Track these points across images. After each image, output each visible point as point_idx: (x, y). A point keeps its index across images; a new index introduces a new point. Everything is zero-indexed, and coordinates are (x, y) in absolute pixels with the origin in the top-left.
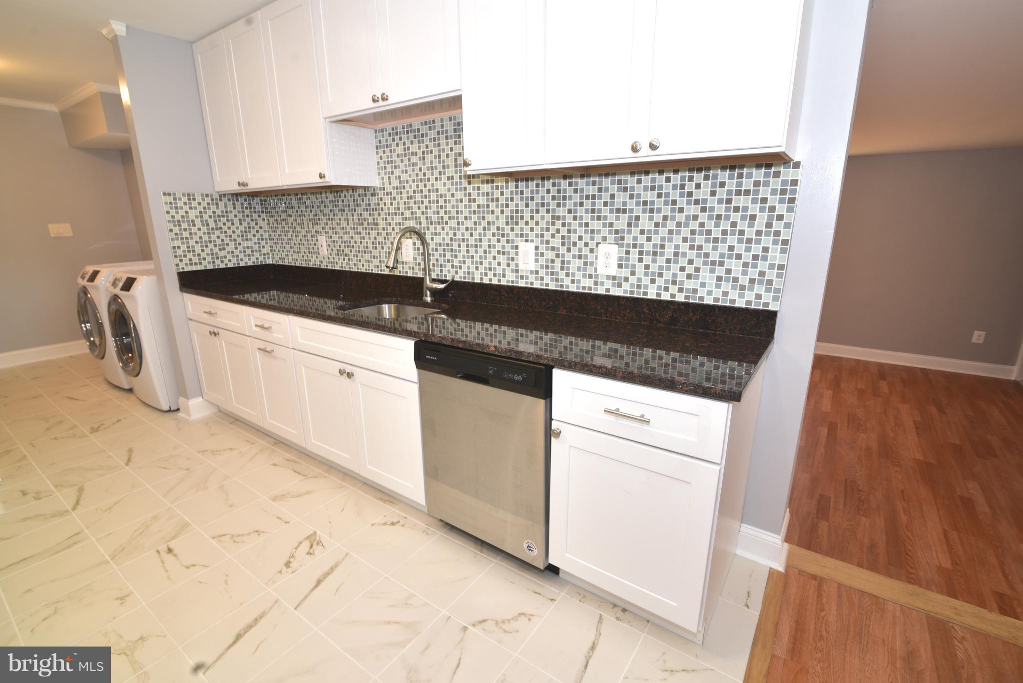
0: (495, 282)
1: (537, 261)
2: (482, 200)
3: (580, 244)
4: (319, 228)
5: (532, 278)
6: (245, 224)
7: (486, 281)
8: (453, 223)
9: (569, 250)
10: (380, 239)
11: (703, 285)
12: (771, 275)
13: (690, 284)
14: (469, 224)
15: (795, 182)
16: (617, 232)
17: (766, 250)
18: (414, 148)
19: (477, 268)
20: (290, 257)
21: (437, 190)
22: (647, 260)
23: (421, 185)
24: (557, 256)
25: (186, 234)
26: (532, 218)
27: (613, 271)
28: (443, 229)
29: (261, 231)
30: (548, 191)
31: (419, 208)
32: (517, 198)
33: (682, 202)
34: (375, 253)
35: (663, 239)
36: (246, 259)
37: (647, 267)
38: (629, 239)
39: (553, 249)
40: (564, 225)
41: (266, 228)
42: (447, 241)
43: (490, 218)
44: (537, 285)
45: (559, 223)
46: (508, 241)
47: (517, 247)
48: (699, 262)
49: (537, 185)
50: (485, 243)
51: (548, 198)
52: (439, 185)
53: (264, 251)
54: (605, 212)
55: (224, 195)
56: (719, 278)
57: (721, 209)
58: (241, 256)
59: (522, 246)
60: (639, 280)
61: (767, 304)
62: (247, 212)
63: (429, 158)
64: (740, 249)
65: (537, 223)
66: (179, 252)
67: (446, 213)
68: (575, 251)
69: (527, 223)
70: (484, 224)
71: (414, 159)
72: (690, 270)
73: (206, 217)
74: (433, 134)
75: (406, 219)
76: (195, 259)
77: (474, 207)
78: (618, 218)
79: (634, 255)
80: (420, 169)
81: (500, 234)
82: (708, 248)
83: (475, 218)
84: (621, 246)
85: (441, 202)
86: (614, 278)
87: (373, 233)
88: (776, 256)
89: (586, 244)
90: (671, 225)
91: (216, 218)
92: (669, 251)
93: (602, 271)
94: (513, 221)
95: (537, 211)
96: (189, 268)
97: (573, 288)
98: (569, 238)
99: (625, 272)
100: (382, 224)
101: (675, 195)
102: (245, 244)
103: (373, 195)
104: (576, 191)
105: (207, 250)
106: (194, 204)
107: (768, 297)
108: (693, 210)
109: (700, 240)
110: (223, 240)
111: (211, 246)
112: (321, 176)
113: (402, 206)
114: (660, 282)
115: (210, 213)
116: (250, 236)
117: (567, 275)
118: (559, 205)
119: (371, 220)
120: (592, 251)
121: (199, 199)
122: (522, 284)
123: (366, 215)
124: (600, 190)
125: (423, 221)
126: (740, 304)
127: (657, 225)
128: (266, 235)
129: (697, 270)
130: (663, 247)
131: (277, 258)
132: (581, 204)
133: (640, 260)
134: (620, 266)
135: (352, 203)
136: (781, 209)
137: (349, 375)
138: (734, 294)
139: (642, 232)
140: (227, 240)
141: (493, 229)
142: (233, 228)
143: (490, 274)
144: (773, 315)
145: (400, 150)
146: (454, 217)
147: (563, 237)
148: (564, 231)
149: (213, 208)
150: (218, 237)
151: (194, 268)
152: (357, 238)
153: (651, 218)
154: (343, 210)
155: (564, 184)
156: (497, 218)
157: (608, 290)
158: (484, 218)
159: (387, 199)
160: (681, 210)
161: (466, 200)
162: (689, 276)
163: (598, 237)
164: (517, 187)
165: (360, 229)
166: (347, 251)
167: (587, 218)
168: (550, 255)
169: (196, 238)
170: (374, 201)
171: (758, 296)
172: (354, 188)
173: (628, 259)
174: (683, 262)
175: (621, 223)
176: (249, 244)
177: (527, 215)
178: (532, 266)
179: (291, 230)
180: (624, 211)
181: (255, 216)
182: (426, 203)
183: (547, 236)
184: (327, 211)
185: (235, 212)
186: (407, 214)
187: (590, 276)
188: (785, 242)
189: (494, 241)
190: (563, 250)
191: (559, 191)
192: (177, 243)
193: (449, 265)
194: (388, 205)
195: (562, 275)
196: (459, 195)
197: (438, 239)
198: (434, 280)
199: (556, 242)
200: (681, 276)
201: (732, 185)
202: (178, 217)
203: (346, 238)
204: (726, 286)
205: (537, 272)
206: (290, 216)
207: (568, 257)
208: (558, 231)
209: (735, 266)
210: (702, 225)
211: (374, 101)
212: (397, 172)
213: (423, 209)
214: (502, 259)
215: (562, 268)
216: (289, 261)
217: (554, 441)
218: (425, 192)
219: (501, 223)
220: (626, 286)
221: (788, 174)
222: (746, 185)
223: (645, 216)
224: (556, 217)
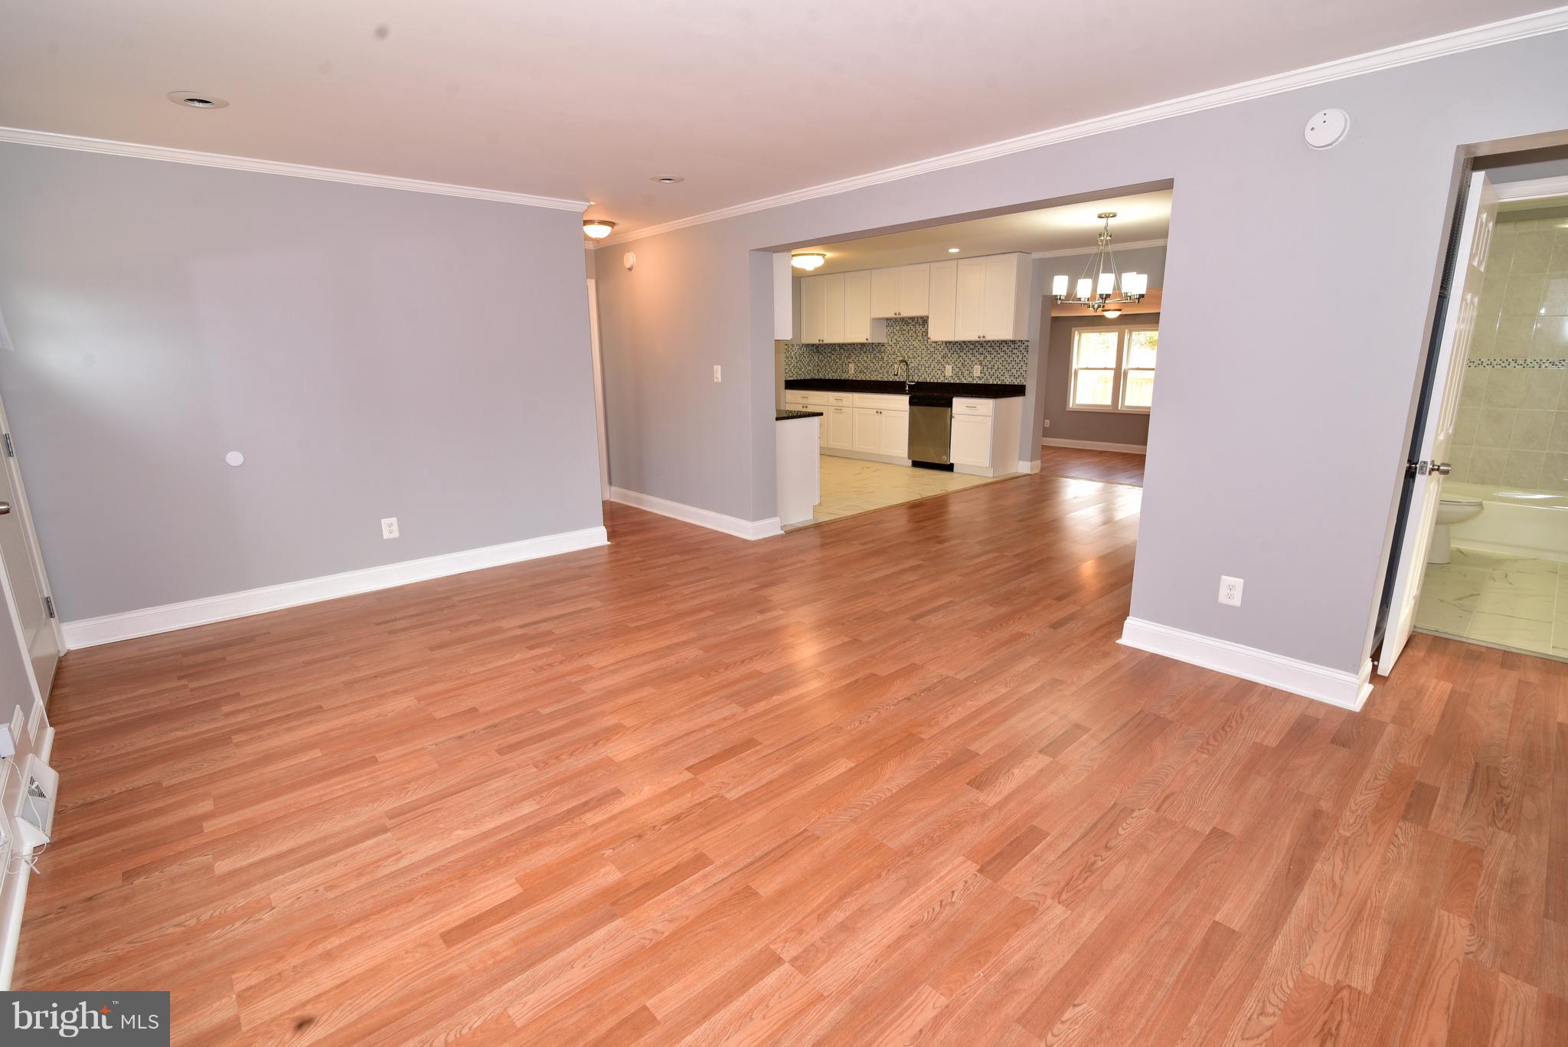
0: (936, 381)
1: (952, 372)
2: (932, 349)
3: (968, 366)
4: (850, 361)
5: (950, 379)
6: (809, 359)
7: (932, 381)
8: (919, 358)
9: (964, 368)
10: (884, 365)
11: (1006, 378)
12: (1024, 373)
13: (1002, 378)
14: (926, 358)
15: (1028, 346)
17: (1022, 366)
18: (905, 328)
19: (928, 376)
20: (830, 374)
22: (990, 370)
23: (906, 342)
24: (960, 371)
25: (789, 363)
27: (979, 375)
29: (815, 362)
30: (957, 347)
32: (947, 350)
33: (999, 351)
34: (881, 371)
37: (989, 373)
38: (984, 364)
39: (958, 368)
40: (963, 359)
41: (817, 360)
42: (916, 365)
43: (935, 356)
44: (952, 381)
45: (961, 358)
46: (941, 366)
47: (945, 368)
48: (1004, 370)
49: (954, 345)
50: (932, 367)
51: (958, 350)
52: (914, 343)
54: (976, 354)
56: (1010, 376)
57: (1010, 354)
58: (807, 374)
59: (947, 367)
60: (988, 378)
61: (1023, 383)
62: (811, 353)
63: (911, 332)
64: (1015, 366)
66: (787, 371)
68: (966, 368)
70: (932, 359)
71: (904, 332)
72: (1002, 374)
73: (797, 355)
74: (913, 323)
75: (898, 356)
76: (791, 374)
77: (929, 352)
78: (981, 356)
79: (985, 369)
80: (906, 336)
81: (939, 362)
82: (1007, 366)
83: (929, 356)
85: (915, 350)
86: (980, 378)
88: (1024, 368)
89: (970, 366)
90: (996, 359)
91: (800, 355)
92: (996, 367)
93: (975, 376)
94: (944, 357)
95: (954, 354)
96: (789, 379)
97: (965, 382)
99: (983, 375)
101: (997, 349)
102: (808, 368)
103: (882, 346)
104: (967, 347)
105: (795, 370)
107: (1023, 381)
108: (1002, 354)
109: (1005, 363)
111: (797, 368)
112: (867, 339)
113: (896, 351)
114: (993, 378)
115: (798, 353)
116: (810, 364)
119: (880, 357)
121: (795, 346)
122: (946, 381)
123: (878, 355)
124: (975, 347)
125: (906, 357)
126: (1016, 383)
128: (816, 365)
129: (1004, 373)
130: (994, 366)
131: (820, 375)
132: (969, 352)
133: (987, 372)
134: (981, 373)
135: (870, 349)
136: (1025, 354)
137: (880, 413)
138: (1014, 380)
141: (936, 361)
142: (805, 360)
143: (934, 378)
144: (1025, 386)
145: (898, 328)
147: (962, 363)
148: (962, 361)
151: (791, 380)
152: (872, 365)
153: (991, 357)
154: (865, 353)
155: (963, 344)
156: (938, 356)
157: (979, 382)
158: (932, 356)
159: (889, 348)
160: (999, 354)
161: (925, 350)
162: (1002, 376)
164: (947, 345)
165: (873, 361)
166: (865, 371)
167: (970, 356)
168: (957, 370)
169: (792, 365)
170: (882, 348)
171: (1021, 380)
172: (872, 344)
173: (983, 370)
174: (1000, 370)
175: (981, 358)
176: (810, 368)
177: (949, 356)
178: (951, 374)
179: (833, 363)
181: (813, 355)
182: (908, 350)
184: (856, 352)
185: (806, 353)
186: (899, 354)
187: (972, 378)
188: (1026, 364)
189: (936, 365)
190: (962, 368)
191: (962, 347)
193: (916, 376)
194: (890, 350)
195: (963, 378)
196: (923, 347)
197: (912, 365)
198: (910, 381)
199: (959, 365)
200: (1000, 375)
201: (1013, 346)
203: (865, 365)
204: (1012, 378)
205: (952, 376)
206: (833, 355)
207: (963, 371)
208: (960, 361)
209: (1014, 371)
211: (894, 315)
212: (896, 337)
213: (906, 352)
214: (939, 372)
215: (962, 376)
217: (953, 419)
219: (939, 358)
220: (983, 380)
221: (1026, 344)
222: (1017, 346)
223: (988, 356)
224: (960, 356)
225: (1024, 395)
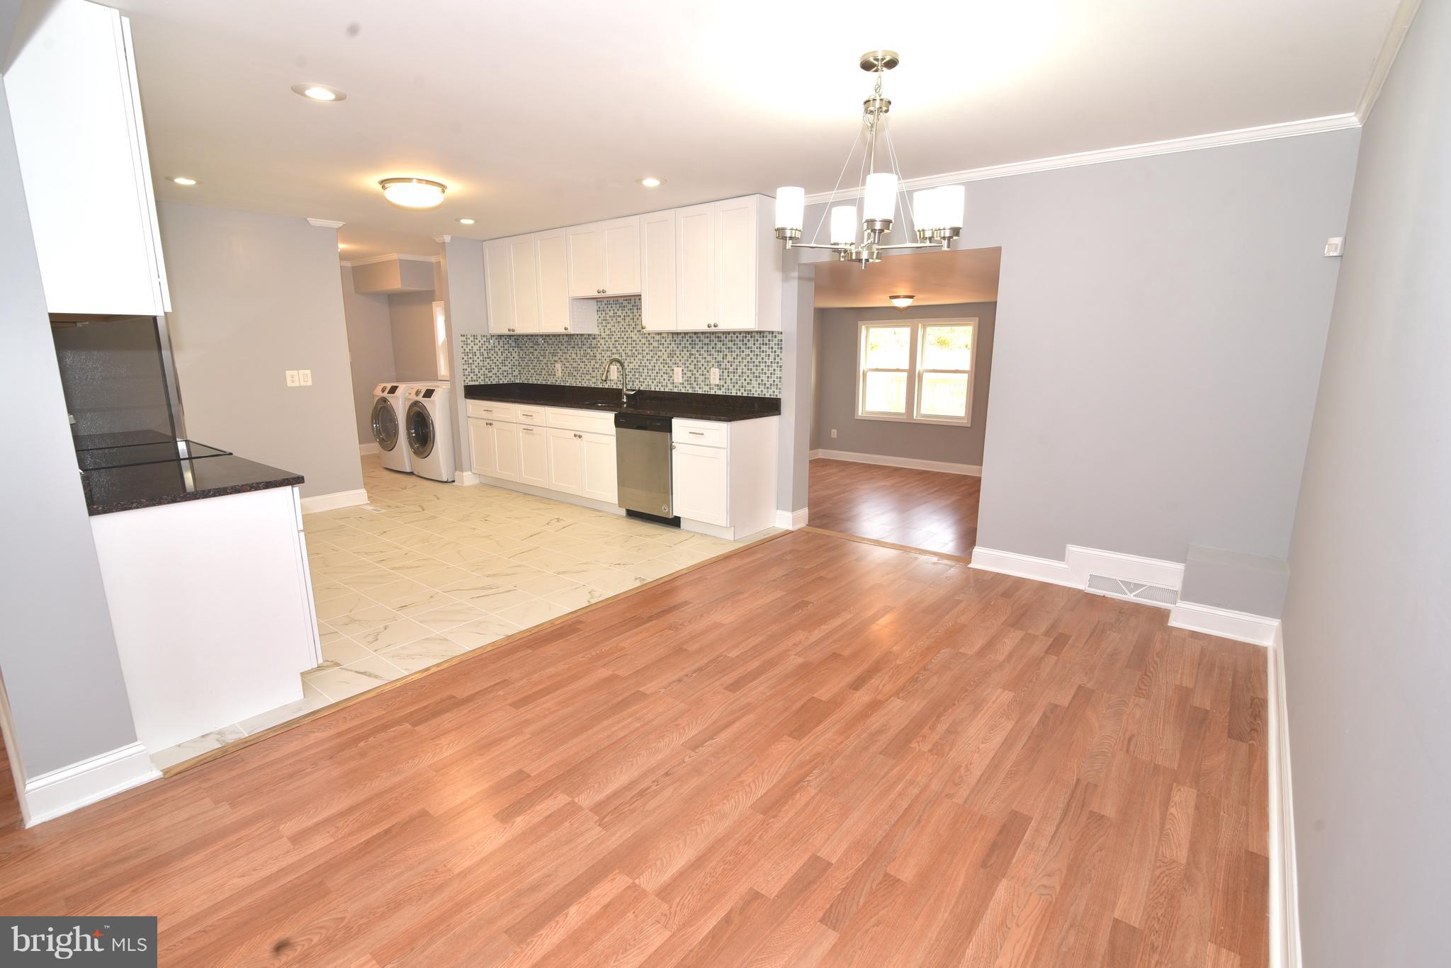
0: (662, 390)
1: (683, 377)
2: (655, 344)
3: (703, 368)
4: (556, 358)
5: (681, 387)
6: (504, 355)
7: (657, 389)
8: (640, 357)
9: (698, 371)
10: (597, 366)
11: (753, 387)
12: (777, 381)
13: (749, 387)
15: (781, 340)
16: (718, 362)
17: (774, 370)
19: (653, 382)
20: (534, 378)
22: (732, 375)
23: (623, 334)
24: (692, 374)
25: (471, 361)
26: (680, 354)
27: (717, 382)
28: (634, 360)
29: (514, 360)
30: (688, 340)
31: (621, 348)
32: (673, 345)
33: (743, 348)
34: (594, 374)
35: (737, 365)
36: (503, 379)
37: (731, 379)
38: (723, 366)
39: (690, 371)
40: (695, 358)
41: (517, 358)
42: (637, 367)
43: (659, 354)
44: (683, 391)
45: (693, 357)
46: (669, 367)
47: (673, 370)
48: (751, 376)
49: (683, 337)
50: (657, 368)
51: (688, 345)
52: (632, 335)
53: (515, 374)
54: (713, 351)
55: (494, 336)
56: (759, 384)
57: (757, 351)
58: (501, 376)
59: (676, 369)
60: (728, 386)
61: (777, 396)
62: (506, 347)
63: (627, 319)
64: (765, 370)
65: (683, 357)
66: (466, 373)
67: (636, 351)
68: (700, 372)
69: (678, 357)
70: (656, 357)
71: (619, 319)
72: (748, 380)
73: (482, 350)
74: (630, 306)
75: (613, 354)
76: (475, 378)
77: (651, 348)
78: (718, 355)
79: (726, 374)
80: (623, 325)
81: (665, 363)
82: (754, 370)
83: (652, 353)
84: (720, 369)
86: (718, 385)
87: (593, 362)
88: (778, 373)
89: (705, 368)
90: (740, 359)
91: (488, 350)
92: (740, 372)
93: (712, 382)
95: (683, 351)
96: (471, 383)
97: (700, 392)
98: (698, 365)
99: (722, 383)
100: (599, 356)
101: (740, 344)
102: (504, 368)
103: (594, 338)
104: (700, 341)
105: (482, 372)
106: (477, 341)
107: (777, 392)
108: (747, 352)
109: (751, 366)
110: (491, 366)
111: (484, 369)
112: (566, 329)
113: (611, 346)
114: (737, 387)
115: (485, 347)
116: (507, 363)
117: (697, 385)
118: (692, 348)
119: (592, 354)
120: (708, 371)
121: (479, 338)
122: (676, 390)
123: (589, 351)
124: (710, 341)
125: (624, 355)
126: (767, 395)
127: (734, 359)
128: (517, 363)
129: (751, 380)
130: (737, 369)
131: (523, 379)
132: (703, 348)
133: (728, 376)
134: (720, 379)
135: (580, 343)
136: (778, 352)
137: (580, 437)
138: (765, 391)
139: (728, 362)
140: (493, 366)
141: (661, 360)
142: (498, 358)
144: (780, 399)
145: (611, 313)
147: (695, 365)
148: (695, 362)
149: (487, 344)
150: (488, 364)
151: (473, 383)
152: (582, 365)
153: (732, 355)
154: (574, 347)
155: (695, 337)
157: (715, 392)
158: (656, 354)
159: (602, 342)
160: (743, 352)
162: (748, 383)
163: (710, 365)
164: (673, 338)
165: (584, 359)
166: (575, 373)
167: (705, 355)
168: (689, 374)
169: (476, 364)
170: (594, 342)
171: (774, 392)
172: (582, 335)
173: (723, 376)
174: (745, 376)
175: (720, 358)
176: (506, 368)
177: (678, 353)
178: (681, 380)
179: (536, 360)
180: (721, 352)
181: (511, 349)
182: (625, 345)
183: (688, 364)
184: (563, 347)
185: (499, 347)
186: (614, 351)
187: (708, 385)
188: (781, 367)
189: (661, 367)
190: (695, 372)
191: (692, 341)
192: (466, 367)
193: (637, 381)
194: (603, 345)
195: (695, 385)
197: (632, 366)
198: (628, 390)
199: (692, 367)
200: (745, 383)
201: (760, 340)
202: (467, 350)
203: (575, 365)
204: (762, 387)
205: (683, 384)
206: (536, 350)
207: (697, 375)
208: (692, 361)
209: (764, 377)
210: (751, 359)
211: (598, 292)
212: (609, 326)
213: (623, 348)
214: (666, 377)
215: (695, 381)
216: (533, 381)
217: (673, 451)
218: (625, 339)
219: (665, 356)
220: (723, 390)
221: (779, 337)
222: (766, 341)
223: (729, 354)
224: (691, 354)
225: (780, 414)
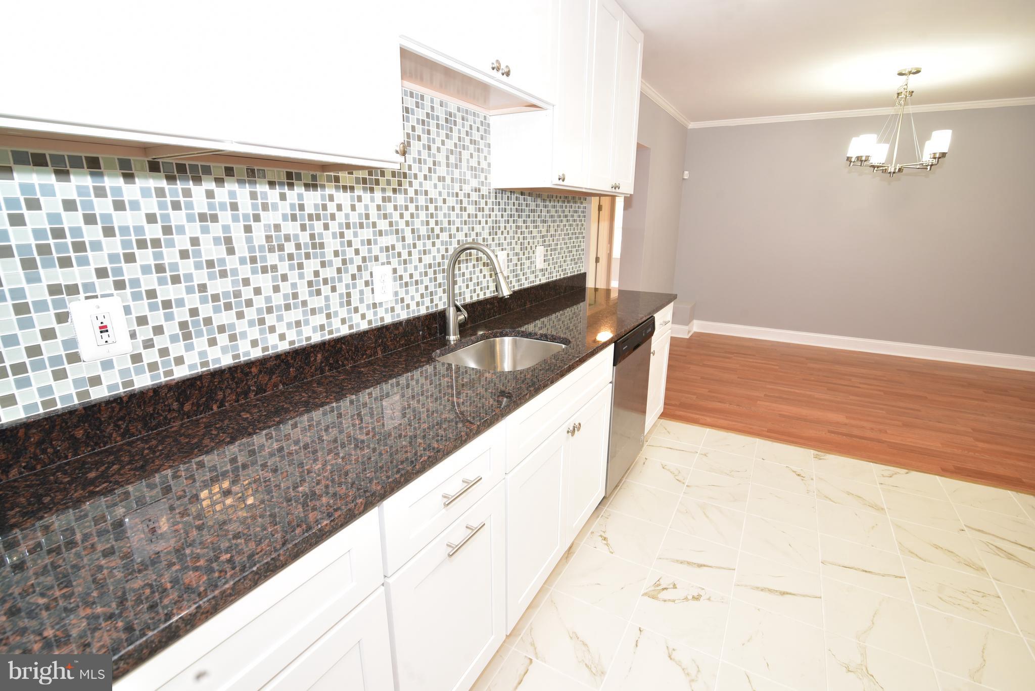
0: (482, 296)
1: (508, 267)
2: (471, 209)
7: (475, 298)
9: (524, 254)
11: (567, 265)
13: (564, 267)
16: (543, 237)
19: (467, 286)
21: (426, 193)
22: (553, 254)
24: (519, 260)
26: (505, 228)
27: (542, 265)
28: (434, 244)
30: (513, 204)
31: (402, 216)
32: (496, 211)
35: (558, 240)
37: (554, 259)
38: (547, 241)
39: (516, 254)
40: (521, 233)
42: (439, 259)
43: (477, 228)
48: (567, 252)
49: (508, 198)
51: (514, 211)
54: (538, 222)
56: (571, 260)
57: (571, 220)
60: (551, 268)
61: (581, 271)
64: (575, 242)
65: (508, 233)
67: (437, 223)
69: (502, 233)
75: (381, 233)
78: (543, 227)
82: (568, 243)
84: (545, 246)
86: (543, 270)
87: (311, 265)
88: (582, 244)
89: (531, 248)
90: (559, 230)
93: (538, 266)
94: (494, 231)
95: (508, 222)
97: (526, 285)
98: (524, 243)
99: (546, 265)
100: (332, 244)
104: (527, 205)
109: (566, 239)
114: (557, 267)
117: (524, 274)
118: (519, 216)
120: (534, 252)
124: (537, 206)
125: (408, 235)
127: (556, 230)
129: (566, 257)
130: (558, 244)
132: (529, 216)
134: (545, 261)
136: (583, 221)
137: (576, 429)
138: (574, 267)
139: (552, 236)
143: (478, 290)
146: (446, 228)
147: (521, 244)
153: (554, 226)
155: (521, 198)
156: (483, 228)
157: (541, 280)
158: (473, 229)
160: (562, 221)
162: (565, 261)
163: (536, 242)
167: (531, 227)
168: (515, 260)
171: (579, 266)
173: (548, 255)
174: (562, 253)
175: (544, 230)
180: (546, 222)
183: (513, 243)
186: (383, 225)
187: (534, 272)
190: (521, 254)
191: (519, 205)
195: (521, 276)
196: (452, 201)
197: (427, 259)
199: (518, 248)
201: (573, 207)
204: (573, 264)
205: (508, 277)
207: (523, 259)
208: (519, 238)
209: (574, 252)
210: (568, 230)
213: (406, 217)
215: (521, 269)
217: (652, 358)
219: (486, 234)
220: (546, 275)
221: (584, 203)
222: (577, 207)
224: (518, 227)
